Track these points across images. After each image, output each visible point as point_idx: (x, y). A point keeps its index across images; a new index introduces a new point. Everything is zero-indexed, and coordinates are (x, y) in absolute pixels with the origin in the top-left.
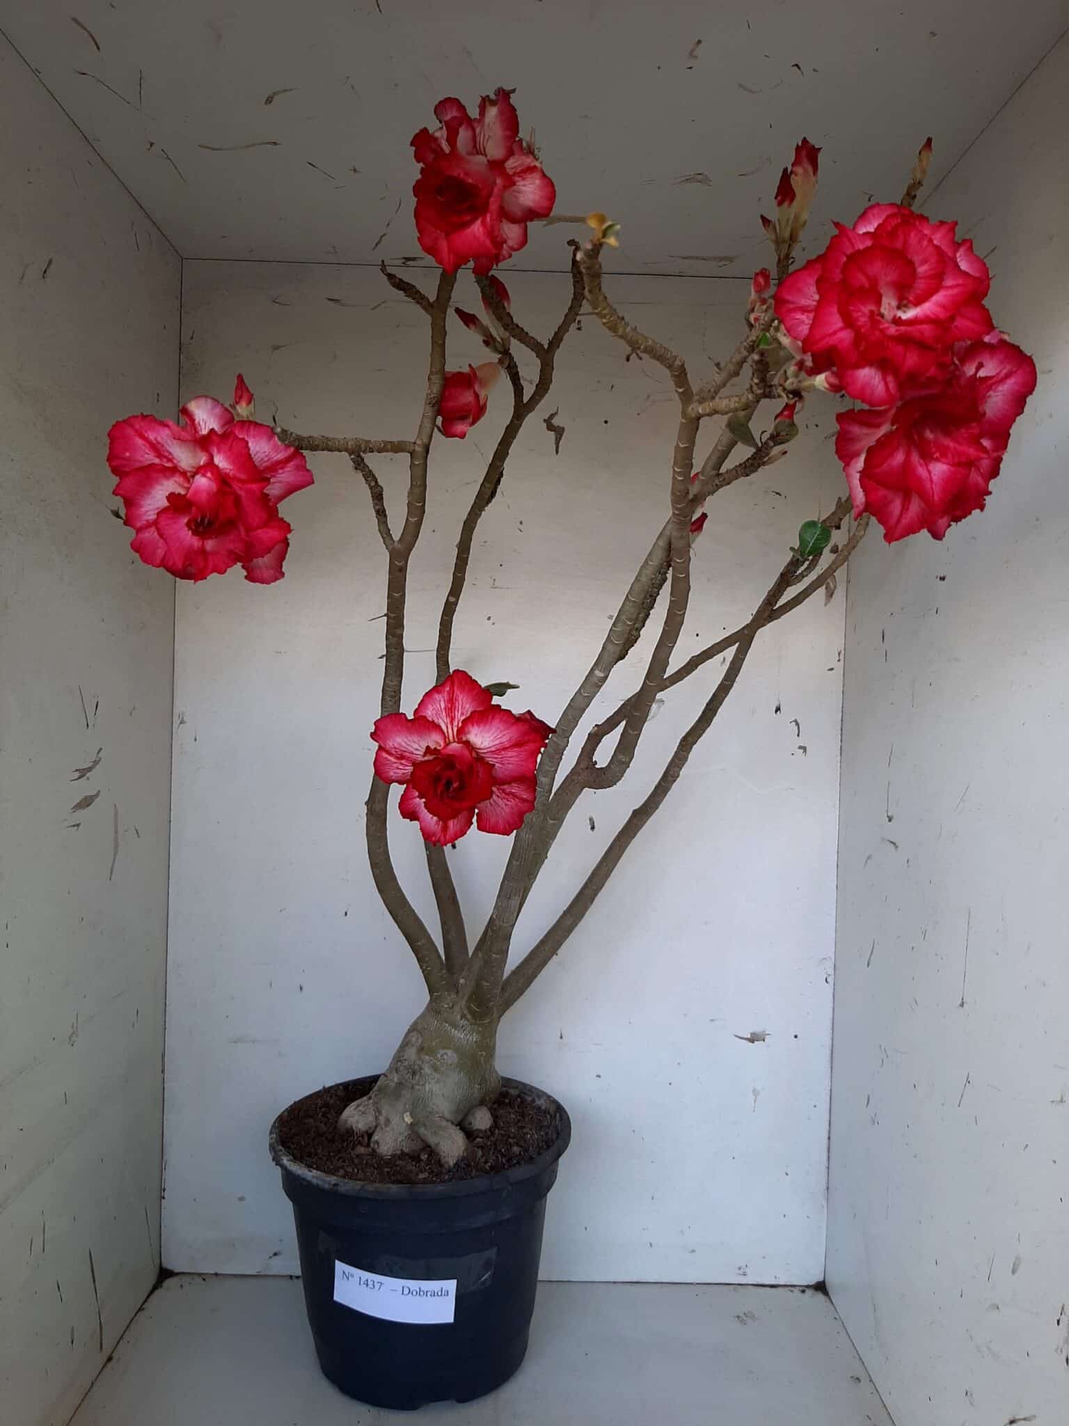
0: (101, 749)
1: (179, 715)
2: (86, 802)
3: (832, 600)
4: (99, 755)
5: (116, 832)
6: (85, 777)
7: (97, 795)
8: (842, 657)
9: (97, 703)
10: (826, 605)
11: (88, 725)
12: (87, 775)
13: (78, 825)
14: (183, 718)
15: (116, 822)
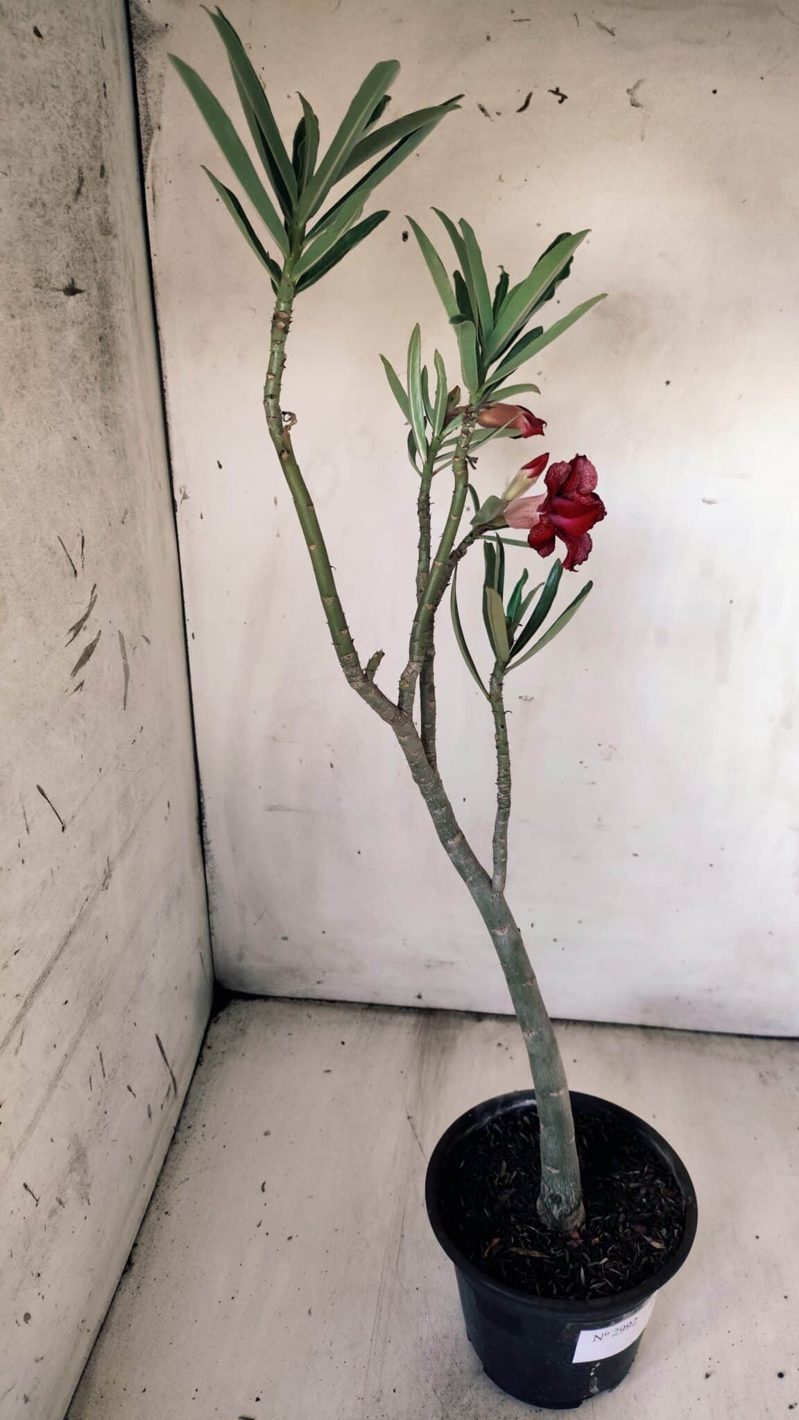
0: (95, 585)
1: (181, 490)
2: (88, 653)
4: (93, 596)
5: (124, 658)
6: (82, 630)
7: (97, 640)
9: (83, 538)
11: (76, 572)
12: (85, 624)
13: (82, 684)
14: (185, 493)
15: (123, 648)
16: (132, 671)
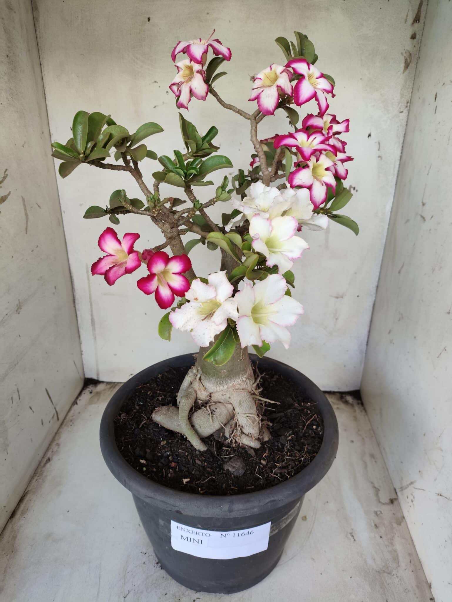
0: (7, 170)
3: (408, 69)
4: (6, 173)
7: (9, 194)
8: (409, 104)
10: (403, 73)
13: (0, 213)
15: (24, 205)
16: (30, 217)
